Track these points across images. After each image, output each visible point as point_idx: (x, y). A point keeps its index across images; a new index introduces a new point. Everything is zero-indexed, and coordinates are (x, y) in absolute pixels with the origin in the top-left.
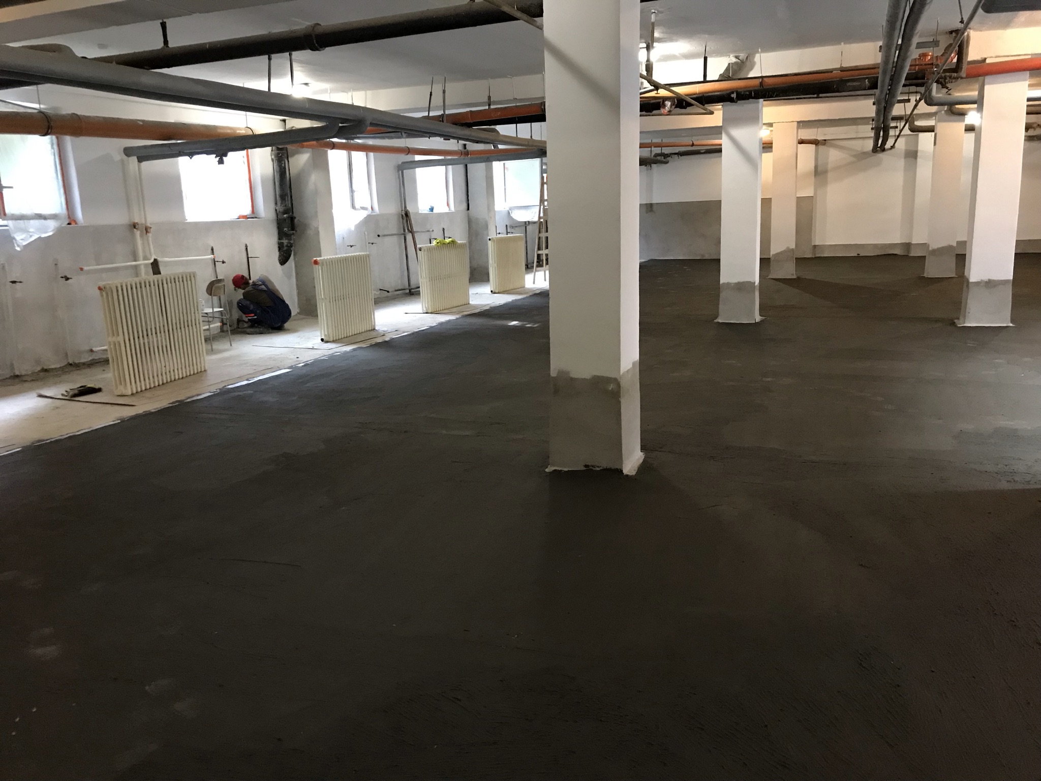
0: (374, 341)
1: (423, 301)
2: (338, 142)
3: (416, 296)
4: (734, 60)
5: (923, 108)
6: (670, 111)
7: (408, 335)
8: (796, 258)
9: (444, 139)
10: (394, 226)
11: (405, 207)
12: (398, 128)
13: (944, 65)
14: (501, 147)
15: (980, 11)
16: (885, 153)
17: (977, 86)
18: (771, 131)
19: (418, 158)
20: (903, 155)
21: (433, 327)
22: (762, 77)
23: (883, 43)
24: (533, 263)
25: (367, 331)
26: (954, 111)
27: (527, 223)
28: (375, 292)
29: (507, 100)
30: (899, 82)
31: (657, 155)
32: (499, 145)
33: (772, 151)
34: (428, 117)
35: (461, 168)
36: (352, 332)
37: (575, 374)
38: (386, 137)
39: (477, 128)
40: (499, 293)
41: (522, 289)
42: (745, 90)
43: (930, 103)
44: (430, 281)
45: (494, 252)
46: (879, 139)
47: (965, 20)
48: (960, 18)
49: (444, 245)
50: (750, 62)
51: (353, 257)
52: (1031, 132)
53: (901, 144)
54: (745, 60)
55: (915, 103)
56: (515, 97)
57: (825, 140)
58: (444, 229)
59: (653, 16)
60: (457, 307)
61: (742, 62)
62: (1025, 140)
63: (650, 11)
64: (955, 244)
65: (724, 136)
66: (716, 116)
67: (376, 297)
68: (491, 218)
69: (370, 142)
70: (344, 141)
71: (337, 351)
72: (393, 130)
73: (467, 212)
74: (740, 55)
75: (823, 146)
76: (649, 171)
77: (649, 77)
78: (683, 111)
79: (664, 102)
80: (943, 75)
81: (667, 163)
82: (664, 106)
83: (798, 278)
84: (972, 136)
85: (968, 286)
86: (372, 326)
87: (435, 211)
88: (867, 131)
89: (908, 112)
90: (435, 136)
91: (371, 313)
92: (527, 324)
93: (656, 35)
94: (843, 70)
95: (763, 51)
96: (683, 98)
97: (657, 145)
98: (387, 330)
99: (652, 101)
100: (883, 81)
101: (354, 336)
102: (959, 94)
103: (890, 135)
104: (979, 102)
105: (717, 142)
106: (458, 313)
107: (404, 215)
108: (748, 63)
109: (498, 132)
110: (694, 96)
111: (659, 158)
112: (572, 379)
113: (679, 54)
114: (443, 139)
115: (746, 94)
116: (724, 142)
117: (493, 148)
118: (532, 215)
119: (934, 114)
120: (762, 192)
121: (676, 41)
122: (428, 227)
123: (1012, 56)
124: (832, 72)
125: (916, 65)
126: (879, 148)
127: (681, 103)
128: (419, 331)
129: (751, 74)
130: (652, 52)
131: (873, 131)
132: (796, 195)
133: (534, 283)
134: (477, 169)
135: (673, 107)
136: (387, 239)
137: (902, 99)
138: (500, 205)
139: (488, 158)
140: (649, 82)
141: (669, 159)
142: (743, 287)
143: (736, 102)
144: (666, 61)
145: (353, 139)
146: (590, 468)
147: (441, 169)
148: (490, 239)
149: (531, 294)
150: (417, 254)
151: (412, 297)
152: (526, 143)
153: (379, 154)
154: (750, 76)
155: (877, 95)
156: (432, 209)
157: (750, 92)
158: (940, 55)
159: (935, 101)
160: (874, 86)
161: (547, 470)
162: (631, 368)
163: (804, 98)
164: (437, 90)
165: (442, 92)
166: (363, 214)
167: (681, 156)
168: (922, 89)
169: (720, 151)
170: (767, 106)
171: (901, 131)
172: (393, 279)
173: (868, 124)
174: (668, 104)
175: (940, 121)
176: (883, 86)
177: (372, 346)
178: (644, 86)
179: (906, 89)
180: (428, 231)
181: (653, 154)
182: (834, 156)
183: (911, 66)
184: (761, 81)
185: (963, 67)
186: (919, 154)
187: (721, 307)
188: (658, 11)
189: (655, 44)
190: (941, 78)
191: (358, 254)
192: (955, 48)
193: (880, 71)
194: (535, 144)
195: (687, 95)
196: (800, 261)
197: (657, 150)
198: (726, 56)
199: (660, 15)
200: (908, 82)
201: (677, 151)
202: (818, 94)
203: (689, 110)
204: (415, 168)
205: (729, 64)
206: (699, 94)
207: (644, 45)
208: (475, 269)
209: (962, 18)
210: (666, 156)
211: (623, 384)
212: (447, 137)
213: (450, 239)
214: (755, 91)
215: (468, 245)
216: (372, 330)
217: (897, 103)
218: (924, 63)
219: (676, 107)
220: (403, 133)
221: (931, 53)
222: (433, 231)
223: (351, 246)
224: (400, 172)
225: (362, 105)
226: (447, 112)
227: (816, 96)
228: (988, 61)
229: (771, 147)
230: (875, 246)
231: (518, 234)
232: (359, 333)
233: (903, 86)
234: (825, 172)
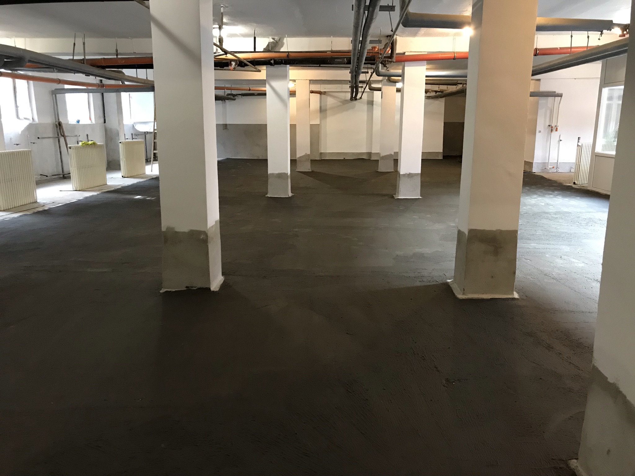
0: (36, 210)
1: (73, 182)
2: (4, 72)
3: (68, 179)
4: (272, 40)
5: (375, 77)
6: (234, 68)
7: (62, 206)
8: (311, 160)
9: (86, 75)
10: (50, 132)
11: (59, 119)
12: (49, 65)
13: (384, 54)
14: (126, 83)
15: (401, 25)
16: (357, 101)
17: (401, 67)
18: (295, 84)
19: (67, 87)
20: (366, 103)
21: (80, 200)
22: (288, 52)
23: (352, 39)
24: (151, 158)
25: (31, 203)
26: (390, 80)
27: (146, 133)
28: (36, 176)
29: (130, 53)
30: (362, 61)
31: (228, 95)
32: (125, 82)
33: (295, 97)
34: (73, 60)
35: (99, 95)
36: (19, 204)
37: (178, 229)
38: (42, 71)
39: (109, 70)
40: (127, 177)
41: (144, 175)
42: (279, 59)
43: (378, 75)
44: (78, 169)
45: (123, 151)
46: (353, 93)
47: (394, 30)
48: (391, 29)
49: (87, 145)
50: (281, 42)
51: (18, 152)
52: (428, 94)
53: (365, 96)
54: (278, 41)
55: (371, 74)
56: (135, 52)
57: (325, 92)
58: (87, 135)
59: (222, 9)
60: (99, 186)
61: (277, 42)
62: (425, 98)
63: (220, 5)
64: (393, 154)
65: (267, 85)
66: (262, 73)
67: (37, 180)
68: (121, 129)
69: (30, 73)
70: (10, 72)
71: (7, 217)
72: (48, 67)
73: (104, 124)
74: (275, 37)
75: (324, 95)
76: (224, 104)
77: (221, 47)
78: (243, 68)
79: (230, 62)
80: (384, 59)
81: (235, 100)
82: (231, 65)
83: (312, 172)
84: (399, 94)
85: (399, 177)
86: (34, 200)
87: (80, 123)
88: (347, 88)
89: (368, 79)
90: (79, 73)
91: (33, 191)
92: (147, 198)
93: (225, 20)
94: (332, 52)
95: (288, 37)
96: (242, 60)
97: (228, 89)
98: (46, 203)
99: (224, 61)
100: (354, 60)
101: (20, 207)
102: (393, 71)
103: (359, 91)
104: (402, 75)
105: (263, 89)
106: (99, 191)
107: (58, 125)
108: (280, 43)
109: (123, 73)
110: (249, 60)
111: (229, 96)
112: (177, 232)
113: (239, 34)
114: (84, 75)
115: (279, 62)
116: (268, 89)
117: (121, 84)
118: (150, 128)
119: (381, 81)
120: (291, 121)
121: (237, 25)
122: (76, 133)
123: (418, 52)
124: (326, 52)
125: (370, 53)
126: (354, 98)
127: (241, 64)
128: (71, 203)
129: (282, 50)
130: (222, 30)
131: (350, 88)
132: (310, 123)
133: (152, 171)
134: (110, 97)
135: (236, 66)
136: (45, 141)
137: (365, 71)
138: (128, 120)
139: (118, 89)
140: (221, 49)
141: (236, 97)
142: (282, 176)
143: (274, 66)
144: (231, 37)
145: (17, 70)
146: (190, 288)
147: (85, 95)
148: (120, 143)
149: (149, 178)
150: (68, 151)
151: (66, 180)
152: (144, 82)
153: (37, 83)
154: (281, 50)
155: (351, 67)
156: (78, 122)
157: (282, 60)
158: (382, 48)
159: (381, 74)
160: (349, 63)
161: (161, 291)
162: (214, 225)
163: (312, 66)
164: (79, 42)
165: (82, 44)
166: (27, 123)
167: (243, 96)
168: (374, 67)
169: (265, 94)
170: (291, 69)
171: (364, 89)
172: (51, 168)
173: (347, 84)
174: (233, 63)
175: (384, 85)
176: (353, 63)
177: (34, 213)
178: (219, 51)
179: (366, 66)
180: (76, 136)
181: (226, 94)
182: (330, 101)
183: (367, 53)
184: (287, 54)
185: (394, 56)
186: (374, 103)
187: (269, 187)
188: (225, 6)
189: (224, 26)
190: (383, 61)
191: (22, 150)
192: (389, 44)
193: (352, 54)
194: (149, 83)
195: (245, 59)
196: (313, 161)
197: (229, 92)
198: (267, 37)
199: (226, 8)
200: (367, 62)
201: (240, 93)
202: (320, 64)
203: (246, 68)
204: (66, 93)
205: (269, 43)
206: (252, 59)
207: (218, 26)
208: (110, 162)
209: (392, 29)
210: (234, 95)
211: (209, 234)
212: (88, 74)
213: (92, 142)
214: (284, 60)
215: (105, 146)
216: (34, 202)
217: (362, 73)
218: (374, 52)
219: (238, 66)
220: (55, 69)
221: (378, 47)
222: (80, 136)
223: (17, 145)
224: (54, 95)
225: (23, 47)
226: (87, 57)
227: (318, 65)
228: (406, 54)
229: (295, 94)
230: (353, 154)
231: (140, 140)
232: (25, 205)
233: (364, 64)
234: (326, 110)
